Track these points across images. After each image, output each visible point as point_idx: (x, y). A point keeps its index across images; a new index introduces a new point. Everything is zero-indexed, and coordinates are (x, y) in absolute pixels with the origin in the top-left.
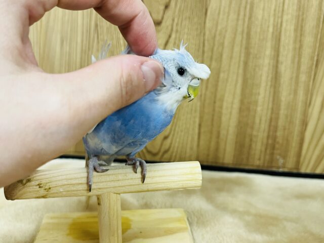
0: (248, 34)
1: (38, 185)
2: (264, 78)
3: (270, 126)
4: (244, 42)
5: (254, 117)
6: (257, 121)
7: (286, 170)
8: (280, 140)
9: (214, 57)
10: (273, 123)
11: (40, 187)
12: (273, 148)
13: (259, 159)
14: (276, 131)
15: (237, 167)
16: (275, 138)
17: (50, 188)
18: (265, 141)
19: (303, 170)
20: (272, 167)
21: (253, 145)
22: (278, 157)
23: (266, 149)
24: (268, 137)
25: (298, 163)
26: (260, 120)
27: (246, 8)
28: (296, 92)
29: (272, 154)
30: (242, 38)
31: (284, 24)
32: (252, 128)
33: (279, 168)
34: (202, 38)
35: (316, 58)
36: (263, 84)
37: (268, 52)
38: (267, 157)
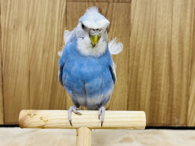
0: (154, 46)
1: (41, 118)
2: (164, 70)
3: (169, 98)
4: (152, 50)
5: (160, 93)
6: (161, 96)
7: (179, 125)
8: (175, 107)
9: (135, 59)
10: (170, 97)
11: (41, 119)
12: (172, 112)
13: (164, 120)
14: (172, 101)
15: (151, 125)
16: (172, 106)
17: (47, 121)
18: (166, 107)
19: (190, 125)
20: (171, 124)
21: (160, 111)
22: (175, 117)
23: (167, 113)
24: (168, 106)
25: (186, 120)
26: (163, 95)
27: (152, 31)
28: (182, 78)
29: (171, 116)
30: (151, 47)
31: (173, 41)
32: (159, 100)
33: (175, 124)
34: (128, 48)
35: (191, 58)
36: (164, 74)
37: (165, 55)
38: (169, 118)
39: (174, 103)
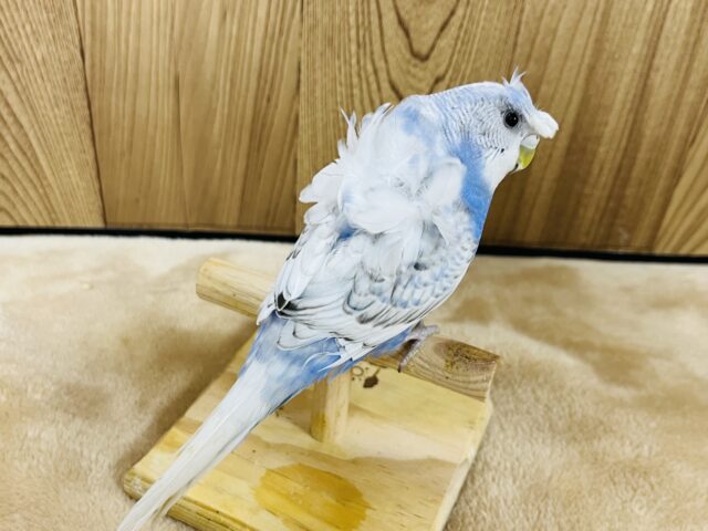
0: (606, 15)
2: (620, 96)
3: (616, 178)
4: (595, 30)
5: (592, 163)
6: (596, 170)
7: (630, 251)
8: (629, 202)
9: (535, 54)
10: (622, 174)
12: (615, 215)
13: (587, 234)
14: (624, 186)
15: (547, 247)
16: (621, 198)
18: (603, 204)
19: (658, 251)
20: (606, 246)
21: (581, 211)
22: (621, 230)
23: (601, 218)
24: (609, 198)
25: (653, 238)
26: (601, 169)
28: (672, 122)
29: (612, 225)
30: (594, 21)
32: (585, 182)
33: (618, 247)
34: (516, 22)
36: (617, 107)
38: (602, 231)
39: (630, 192)
